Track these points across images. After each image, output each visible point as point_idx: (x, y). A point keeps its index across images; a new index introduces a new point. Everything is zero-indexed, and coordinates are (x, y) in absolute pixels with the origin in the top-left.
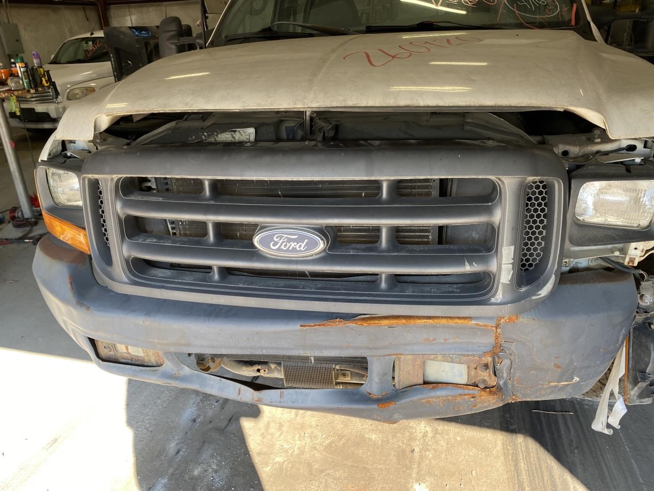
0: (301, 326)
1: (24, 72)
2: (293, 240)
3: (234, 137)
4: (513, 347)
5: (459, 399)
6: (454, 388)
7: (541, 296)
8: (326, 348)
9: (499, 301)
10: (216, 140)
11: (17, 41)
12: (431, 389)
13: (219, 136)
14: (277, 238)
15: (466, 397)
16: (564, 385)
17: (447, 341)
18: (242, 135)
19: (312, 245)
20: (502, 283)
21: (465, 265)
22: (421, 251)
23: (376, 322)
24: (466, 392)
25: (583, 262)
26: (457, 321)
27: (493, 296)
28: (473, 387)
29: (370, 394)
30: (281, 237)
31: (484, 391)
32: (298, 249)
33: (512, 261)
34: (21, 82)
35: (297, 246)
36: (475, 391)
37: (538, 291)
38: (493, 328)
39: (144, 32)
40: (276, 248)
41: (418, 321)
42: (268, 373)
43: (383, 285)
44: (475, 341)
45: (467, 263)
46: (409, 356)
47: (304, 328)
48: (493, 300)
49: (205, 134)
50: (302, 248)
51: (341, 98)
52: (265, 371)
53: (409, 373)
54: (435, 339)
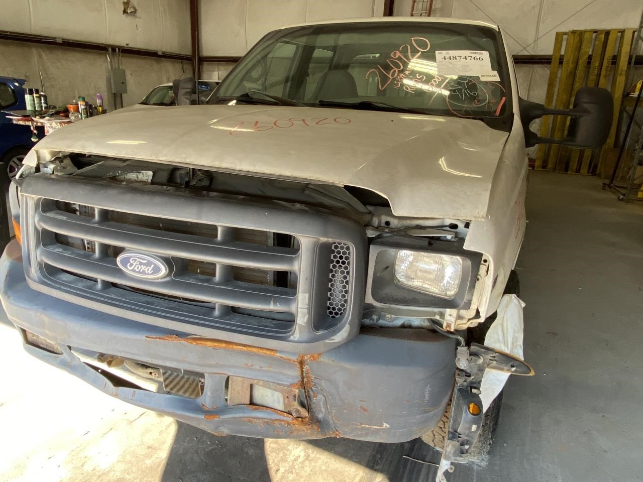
0: (146, 337)
1: (83, 109)
2: (144, 264)
3: (137, 177)
4: (323, 383)
5: (277, 424)
6: (272, 412)
7: (335, 341)
8: (166, 359)
9: (296, 340)
10: (125, 178)
11: (123, 83)
12: (253, 410)
13: (128, 175)
14: (133, 260)
15: (283, 422)
16: (375, 428)
17: (263, 369)
18: (144, 176)
19: (156, 270)
20: (299, 324)
21: (270, 303)
22: (245, 288)
23: (203, 342)
24: (281, 417)
25: (416, 321)
26: (265, 351)
27: (292, 335)
28: (288, 415)
29: (203, 405)
30: (135, 260)
31: (296, 420)
32: (147, 272)
33: (307, 307)
34: (80, 116)
35: (146, 270)
36: (289, 419)
37: (331, 336)
38: (296, 363)
39: (204, 86)
40: (130, 268)
41: (235, 347)
42: (157, 377)
43: (217, 313)
44: (285, 372)
45: (272, 302)
46: (239, 378)
47: (148, 339)
48: (292, 338)
49: (120, 172)
50: (149, 272)
51: (184, 156)
52: (155, 375)
53: (239, 392)
54: (252, 365)
